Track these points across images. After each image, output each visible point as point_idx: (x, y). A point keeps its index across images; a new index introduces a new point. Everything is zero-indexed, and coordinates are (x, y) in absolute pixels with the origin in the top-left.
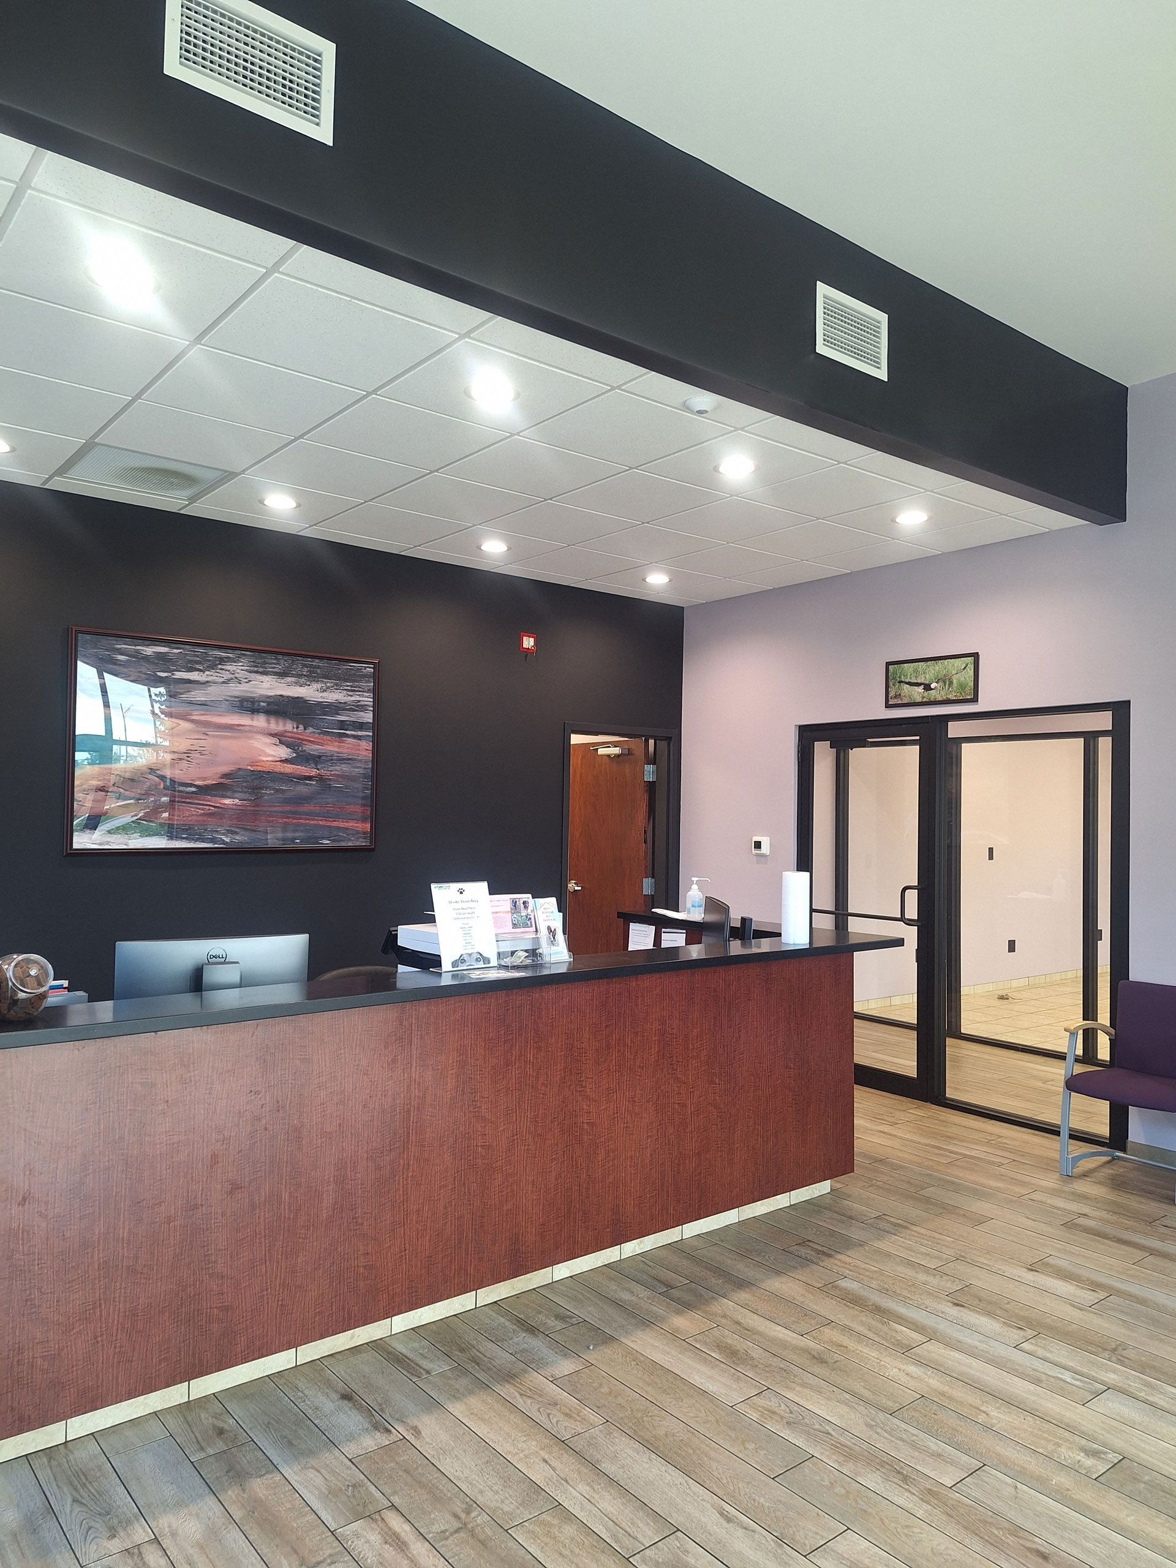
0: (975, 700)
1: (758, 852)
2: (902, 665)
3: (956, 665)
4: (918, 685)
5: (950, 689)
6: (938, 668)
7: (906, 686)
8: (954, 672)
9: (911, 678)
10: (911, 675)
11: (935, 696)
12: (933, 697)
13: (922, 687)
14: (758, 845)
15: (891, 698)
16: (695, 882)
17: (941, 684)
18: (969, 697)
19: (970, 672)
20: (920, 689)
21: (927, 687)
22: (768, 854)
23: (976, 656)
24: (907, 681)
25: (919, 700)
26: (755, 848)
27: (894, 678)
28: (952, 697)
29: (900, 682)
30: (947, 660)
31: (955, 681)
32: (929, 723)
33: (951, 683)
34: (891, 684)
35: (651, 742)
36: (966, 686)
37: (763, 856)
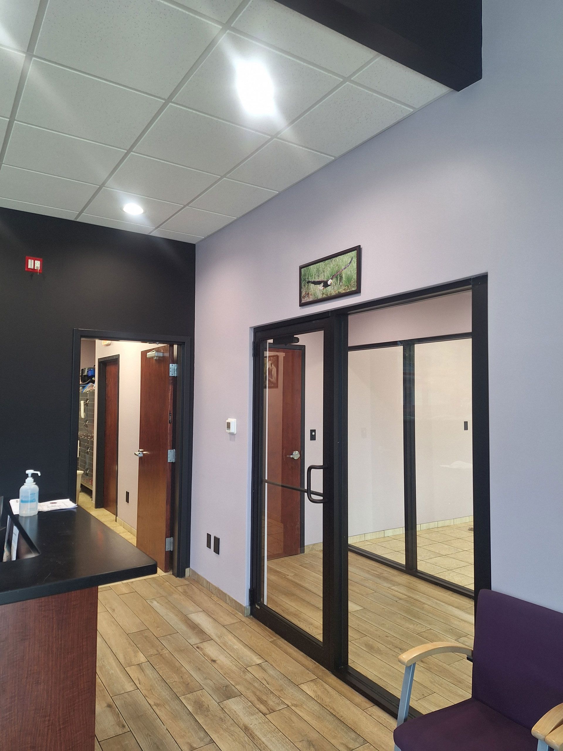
0: (358, 291)
1: (228, 431)
2: (310, 267)
3: (344, 260)
4: (319, 283)
5: (341, 284)
6: (332, 265)
7: (312, 286)
8: (343, 267)
9: (315, 278)
10: (315, 275)
11: (331, 292)
12: (329, 292)
13: (322, 284)
14: (229, 425)
15: (303, 298)
16: (30, 475)
17: (334, 280)
18: (354, 289)
19: (354, 265)
20: (321, 287)
21: (326, 285)
22: (235, 433)
23: (358, 249)
24: (313, 281)
25: (320, 296)
26: (227, 428)
27: (305, 280)
28: (342, 291)
29: (309, 282)
30: (338, 257)
31: (344, 276)
32: (329, 317)
33: (341, 277)
34: (303, 284)
35: (175, 347)
36: (351, 279)
37: (232, 434)
